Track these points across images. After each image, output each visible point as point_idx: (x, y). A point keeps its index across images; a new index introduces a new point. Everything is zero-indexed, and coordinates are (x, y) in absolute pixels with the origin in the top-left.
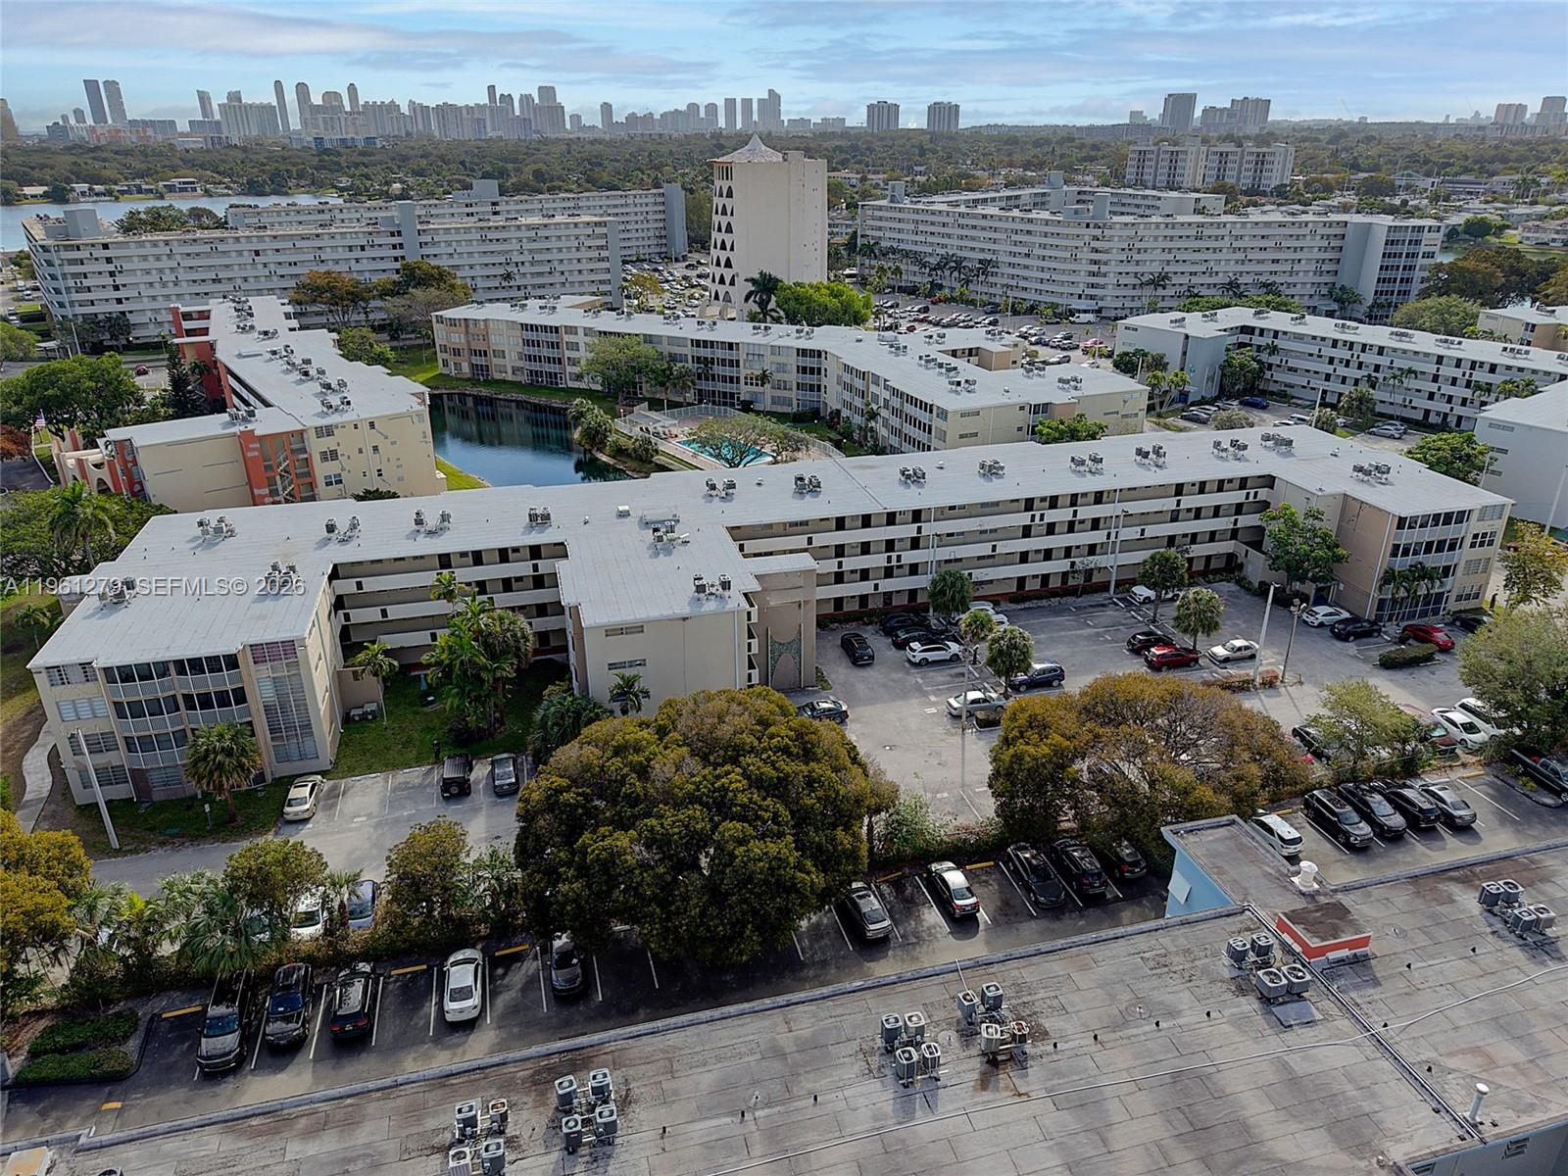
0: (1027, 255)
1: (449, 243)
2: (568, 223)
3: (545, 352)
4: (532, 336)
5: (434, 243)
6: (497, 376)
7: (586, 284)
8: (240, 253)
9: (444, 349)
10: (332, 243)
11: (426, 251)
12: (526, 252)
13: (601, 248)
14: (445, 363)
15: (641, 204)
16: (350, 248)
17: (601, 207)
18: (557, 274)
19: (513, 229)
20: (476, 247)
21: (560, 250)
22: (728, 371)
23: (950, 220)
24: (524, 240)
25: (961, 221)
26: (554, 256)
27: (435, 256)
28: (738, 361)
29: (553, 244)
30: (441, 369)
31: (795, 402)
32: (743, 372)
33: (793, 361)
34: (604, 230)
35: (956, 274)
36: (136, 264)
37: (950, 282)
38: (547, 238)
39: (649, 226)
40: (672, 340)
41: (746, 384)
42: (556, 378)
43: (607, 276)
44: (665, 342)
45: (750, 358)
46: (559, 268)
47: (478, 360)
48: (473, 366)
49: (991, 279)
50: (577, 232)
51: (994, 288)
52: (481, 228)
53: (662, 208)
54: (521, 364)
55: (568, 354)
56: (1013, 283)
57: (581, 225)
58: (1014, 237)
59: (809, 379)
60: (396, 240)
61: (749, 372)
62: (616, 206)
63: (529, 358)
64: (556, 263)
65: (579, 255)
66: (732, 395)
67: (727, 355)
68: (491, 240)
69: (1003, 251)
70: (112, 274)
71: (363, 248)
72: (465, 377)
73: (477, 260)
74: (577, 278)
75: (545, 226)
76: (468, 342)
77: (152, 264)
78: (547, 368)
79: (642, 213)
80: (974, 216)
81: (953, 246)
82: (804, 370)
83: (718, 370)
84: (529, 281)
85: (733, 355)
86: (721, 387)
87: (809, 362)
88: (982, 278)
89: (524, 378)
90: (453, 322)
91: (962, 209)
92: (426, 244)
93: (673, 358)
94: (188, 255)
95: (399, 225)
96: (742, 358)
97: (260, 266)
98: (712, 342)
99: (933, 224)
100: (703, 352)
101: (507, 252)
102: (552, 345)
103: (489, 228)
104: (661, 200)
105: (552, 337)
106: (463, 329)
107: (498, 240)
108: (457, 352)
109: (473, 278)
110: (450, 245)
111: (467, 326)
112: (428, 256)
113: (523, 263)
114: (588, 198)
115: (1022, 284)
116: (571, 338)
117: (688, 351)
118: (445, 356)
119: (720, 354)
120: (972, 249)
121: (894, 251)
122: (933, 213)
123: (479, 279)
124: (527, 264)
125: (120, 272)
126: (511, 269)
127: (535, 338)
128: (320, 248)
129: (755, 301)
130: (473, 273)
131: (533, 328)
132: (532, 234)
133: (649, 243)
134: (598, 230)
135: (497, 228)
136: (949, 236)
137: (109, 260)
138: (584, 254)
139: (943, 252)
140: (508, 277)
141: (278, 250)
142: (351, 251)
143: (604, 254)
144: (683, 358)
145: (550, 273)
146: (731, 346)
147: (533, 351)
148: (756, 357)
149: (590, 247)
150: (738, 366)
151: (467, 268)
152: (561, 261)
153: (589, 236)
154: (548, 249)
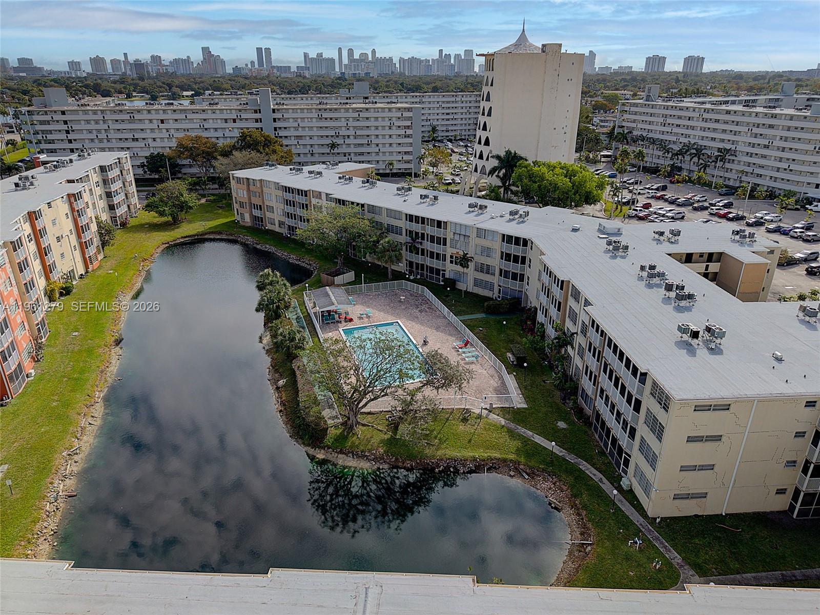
0: (766, 147)
1: (295, 119)
2: (385, 108)
3: (298, 211)
4: (289, 196)
5: (285, 120)
6: (269, 227)
7: (395, 154)
8: (151, 121)
9: (237, 201)
10: (214, 116)
11: (278, 125)
12: (351, 129)
13: (408, 127)
14: (238, 212)
15: (466, 102)
16: (226, 120)
18: (373, 146)
19: (343, 110)
20: (315, 123)
21: (377, 128)
22: (436, 248)
23: (696, 115)
24: (350, 120)
25: (706, 116)
26: (372, 132)
27: (285, 128)
28: (445, 239)
29: (372, 123)
30: (236, 216)
31: (496, 288)
32: (449, 251)
33: (498, 246)
34: (410, 114)
35: (695, 160)
36: (83, 126)
37: (689, 164)
38: (367, 118)
39: (470, 116)
40: (391, 213)
41: (452, 262)
43: (410, 149)
44: (384, 213)
45: (457, 237)
46: (375, 141)
47: (257, 213)
48: (255, 218)
49: (727, 165)
50: (390, 115)
51: (731, 174)
52: (320, 110)
54: (283, 219)
56: (749, 170)
57: (394, 110)
58: (755, 130)
59: (512, 267)
60: (258, 116)
61: (455, 251)
63: (288, 215)
64: (373, 137)
65: (390, 132)
66: (438, 271)
67: (436, 232)
68: (326, 119)
69: (742, 143)
70: (68, 132)
71: (234, 121)
73: (315, 132)
74: (387, 149)
75: (367, 109)
76: (250, 199)
77: (92, 126)
78: (299, 224)
80: (719, 112)
81: (696, 137)
82: (508, 257)
83: (427, 245)
84: (352, 150)
85: (441, 233)
86: (429, 262)
87: (513, 250)
88: (719, 164)
89: (285, 231)
90: (241, 181)
91: (708, 106)
92: (279, 119)
93: (389, 229)
94: (117, 121)
95: (259, 105)
96: (449, 236)
97: (164, 131)
98: (423, 219)
99: (680, 117)
100: (417, 227)
101: (336, 128)
103: (325, 110)
105: (303, 199)
106: (245, 186)
107: (331, 119)
108: (242, 205)
109: (312, 146)
110: (296, 121)
112: (280, 128)
113: (348, 136)
115: (758, 171)
116: (316, 201)
117: (402, 224)
118: (237, 206)
119: (430, 230)
120: (713, 139)
121: (643, 138)
122: (681, 109)
123: (316, 146)
124: (351, 137)
125: (73, 131)
126: (339, 141)
127: (291, 199)
128: (205, 120)
129: (498, 176)
130: (312, 142)
131: (290, 190)
132: (356, 115)
134: (406, 114)
135: (330, 110)
136: (693, 128)
137: (65, 122)
138: (395, 131)
139: (685, 140)
140: (333, 146)
141: (176, 120)
142: (226, 122)
143: (409, 132)
144: (397, 231)
145: (368, 145)
146: (439, 224)
147: (290, 209)
148: (462, 238)
149: (399, 127)
150: (445, 244)
151: (308, 138)
152: (377, 136)
153: (399, 118)
154: (368, 127)
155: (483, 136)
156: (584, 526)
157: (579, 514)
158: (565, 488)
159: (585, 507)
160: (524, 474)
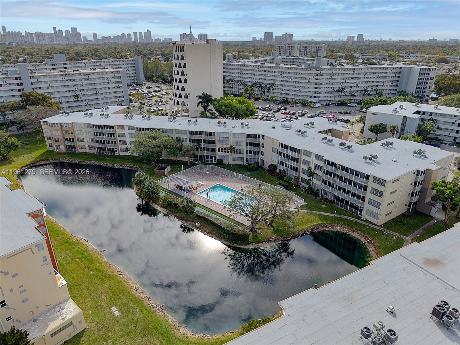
0: (289, 81)
1: (46, 82)
2: (103, 72)
3: (107, 138)
4: (99, 130)
5: (39, 82)
6: (80, 150)
7: (113, 98)
9: (49, 138)
11: (34, 86)
12: (84, 85)
13: (118, 82)
14: (50, 145)
15: (126, 64)
17: (110, 65)
18: (99, 94)
19: (77, 75)
20: (60, 83)
21: (100, 84)
22: (209, 146)
23: (255, 68)
24: (83, 80)
25: (260, 69)
26: (98, 86)
27: (40, 88)
28: (215, 141)
29: (97, 81)
30: (48, 148)
31: (245, 160)
32: (217, 146)
33: (245, 140)
34: (119, 75)
35: (260, 89)
37: (257, 92)
38: (94, 79)
39: (129, 72)
40: (178, 131)
41: (219, 151)
42: (113, 151)
43: (122, 94)
44: (174, 132)
45: (221, 139)
46: (101, 92)
47: (69, 143)
48: (67, 147)
49: (274, 91)
50: (107, 76)
51: (276, 94)
52: (62, 75)
53: (134, 65)
54: (93, 145)
55: (119, 139)
56: (283, 92)
57: (109, 73)
58: (283, 75)
59: (253, 148)
60: (19, 81)
61: (220, 146)
62: (116, 65)
63: (98, 142)
64: (99, 89)
65: (109, 86)
66: (211, 157)
67: (209, 138)
68: (67, 80)
69: (278, 80)
71: (1, 86)
72: (62, 152)
73: (61, 89)
74: (108, 96)
75: (93, 73)
76: (63, 134)
78: (108, 146)
79: (126, 67)
80: (265, 67)
81: (256, 78)
82: (251, 144)
83: (204, 145)
84: (86, 98)
85: (211, 138)
86: (205, 153)
87: (253, 140)
88: (271, 90)
89: (96, 152)
90: (53, 125)
91: (259, 64)
92: (35, 83)
93: (179, 140)
95: (19, 74)
96: (217, 139)
98: (200, 132)
99: (247, 70)
100: (195, 137)
101: (75, 85)
102: (111, 135)
103: (66, 75)
104: (134, 62)
105: (111, 131)
106: (59, 128)
107: (70, 80)
108: (57, 140)
109: (60, 98)
110: (47, 83)
111: (62, 127)
112: (36, 88)
113: (83, 90)
114: (104, 62)
115: (287, 92)
116: (121, 131)
117: (187, 136)
118: (50, 141)
119: (205, 137)
120: (265, 79)
121: (232, 81)
122: (247, 66)
123: (63, 98)
124: (85, 90)
126: (78, 93)
127: (101, 132)
129: (202, 107)
130: (59, 95)
131: (99, 127)
132: (87, 77)
133: (130, 79)
134: (117, 75)
135: (69, 75)
136: (254, 75)
138: (111, 85)
139: (253, 81)
140: (77, 96)
143: (120, 85)
144: (185, 140)
145: (96, 94)
146: (211, 134)
147: (100, 138)
148: (225, 139)
149: (113, 82)
150: (215, 143)
151: (56, 93)
152: (101, 88)
153: (113, 77)
154: (95, 84)
155: (180, 86)
156: (363, 236)
157: (358, 233)
158: (346, 227)
159: (358, 230)
160: (329, 227)
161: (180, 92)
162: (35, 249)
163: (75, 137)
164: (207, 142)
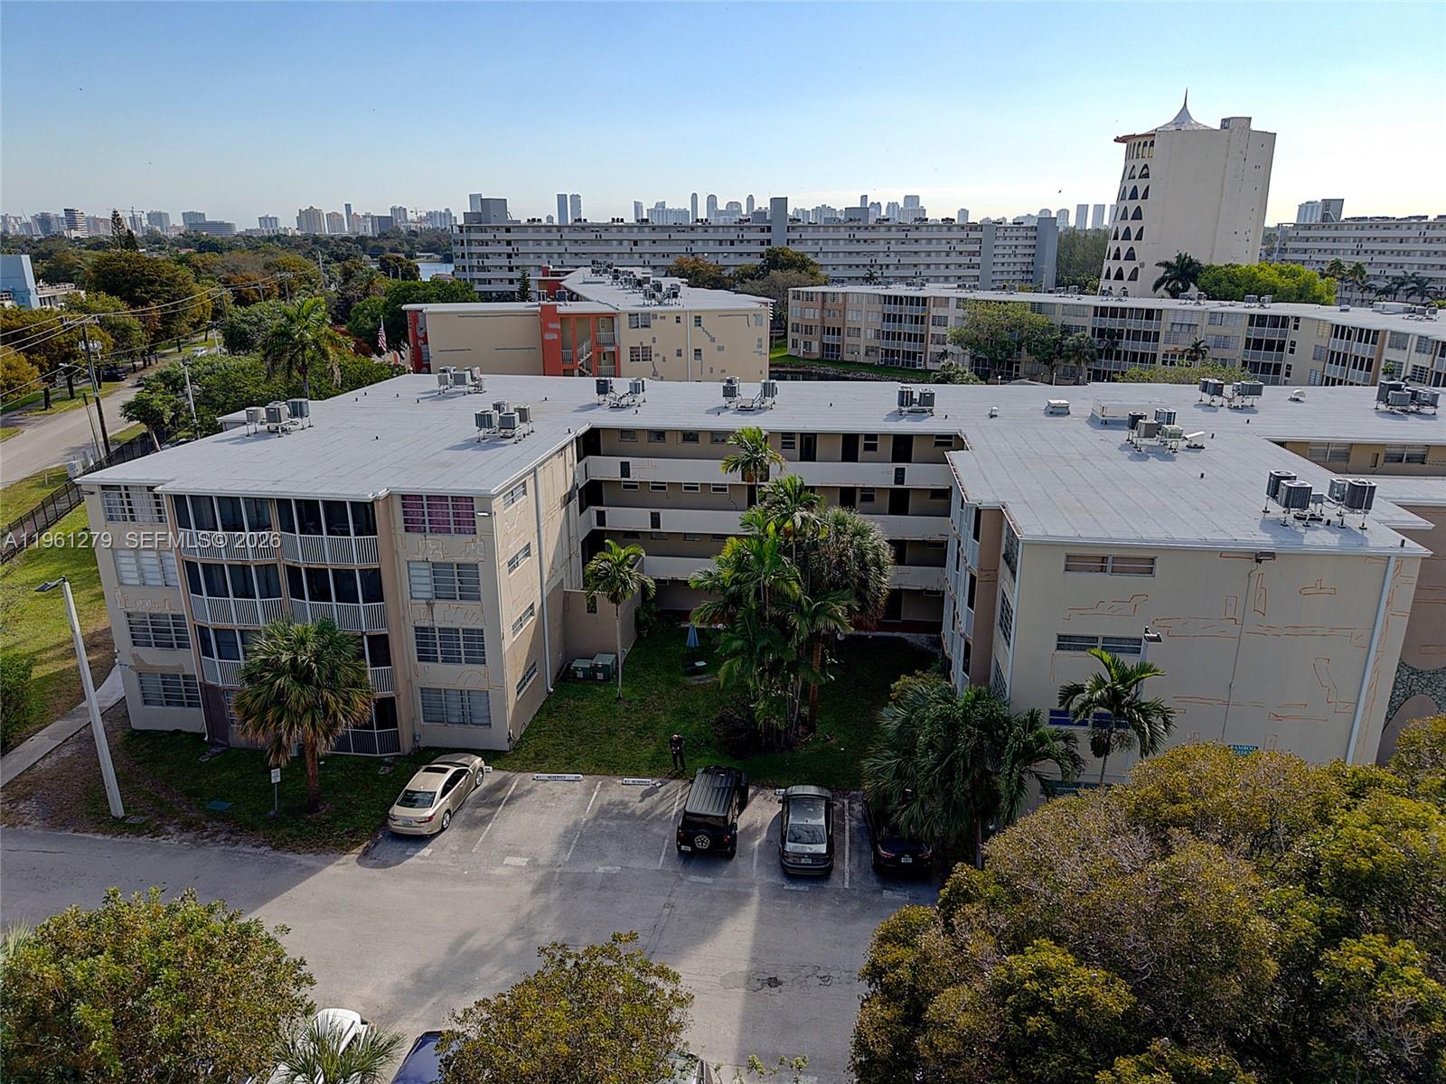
1: (816, 241)
3: (907, 328)
4: (893, 309)
5: (801, 241)
6: (848, 357)
8: (621, 242)
9: (796, 328)
10: (706, 236)
12: (892, 255)
13: (973, 253)
14: (795, 344)
15: (1011, 238)
16: (721, 242)
19: (882, 229)
20: (842, 247)
21: (929, 254)
22: (1140, 347)
24: (893, 242)
26: (922, 259)
28: (1157, 334)
29: (923, 247)
30: (790, 351)
32: (1163, 347)
33: (1242, 332)
34: (980, 235)
36: (531, 248)
38: (916, 241)
39: (1015, 260)
40: (1068, 310)
42: (914, 358)
43: (976, 283)
44: (1058, 312)
45: (1176, 329)
47: (831, 340)
48: (825, 347)
50: (950, 235)
52: (850, 228)
53: (1033, 242)
54: (876, 343)
55: (933, 330)
57: (955, 229)
59: (1263, 356)
60: (765, 236)
63: (888, 335)
64: (922, 268)
65: (948, 260)
67: (1142, 325)
68: (858, 241)
70: (509, 256)
71: (732, 243)
72: (814, 357)
73: (842, 259)
75: (917, 228)
76: (823, 319)
77: (544, 248)
78: (906, 346)
79: (1010, 247)
81: (1413, 265)
82: (1258, 344)
83: (1126, 345)
85: (1151, 326)
86: (1126, 367)
87: (1267, 333)
89: (877, 359)
90: (810, 297)
92: (793, 241)
94: (576, 241)
95: (770, 221)
96: (1164, 328)
97: (636, 256)
98: (1124, 310)
100: (1109, 323)
101: (872, 254)
102: (917, 320)
103: (859, 228)
104: (1033, 234)
105: (917, 311)
106: (819, 302)
107: (865, 241)
108: (809, 330)
110: (817, 244)
111: (824, 301)
113: (887, 266)
116: (939, 312)
117: (1089, 321)
118: (796, 335)
119: (1132, 324)
120: (1442, 267)
124: (891, 267)
125: (516, 255)
127: (898, 313)
128: (693, 241)
131: (897, 300)
132: (902, 235)
135: (867, 227)
136: (1408, 253)
137: (509, 243)
138: (954, 259)
140: (870, 279)
141: (654, 242)
142: (721, 245)
143: (976, 260)
144: (1080, 331)
145: (914, 278)
146: (1150, 314)
147: (893, 327)
148: (1185, 329)
149: (961, 253)
150: (1156, 340)
151: (830, 268)
152: (928, 265)
153: (962, 241)
154: (916, 253)
155: (1124, 247)
161: (1122, 263)
162: (752, 319)
163: (844, 325)
164: (1135, 335)
